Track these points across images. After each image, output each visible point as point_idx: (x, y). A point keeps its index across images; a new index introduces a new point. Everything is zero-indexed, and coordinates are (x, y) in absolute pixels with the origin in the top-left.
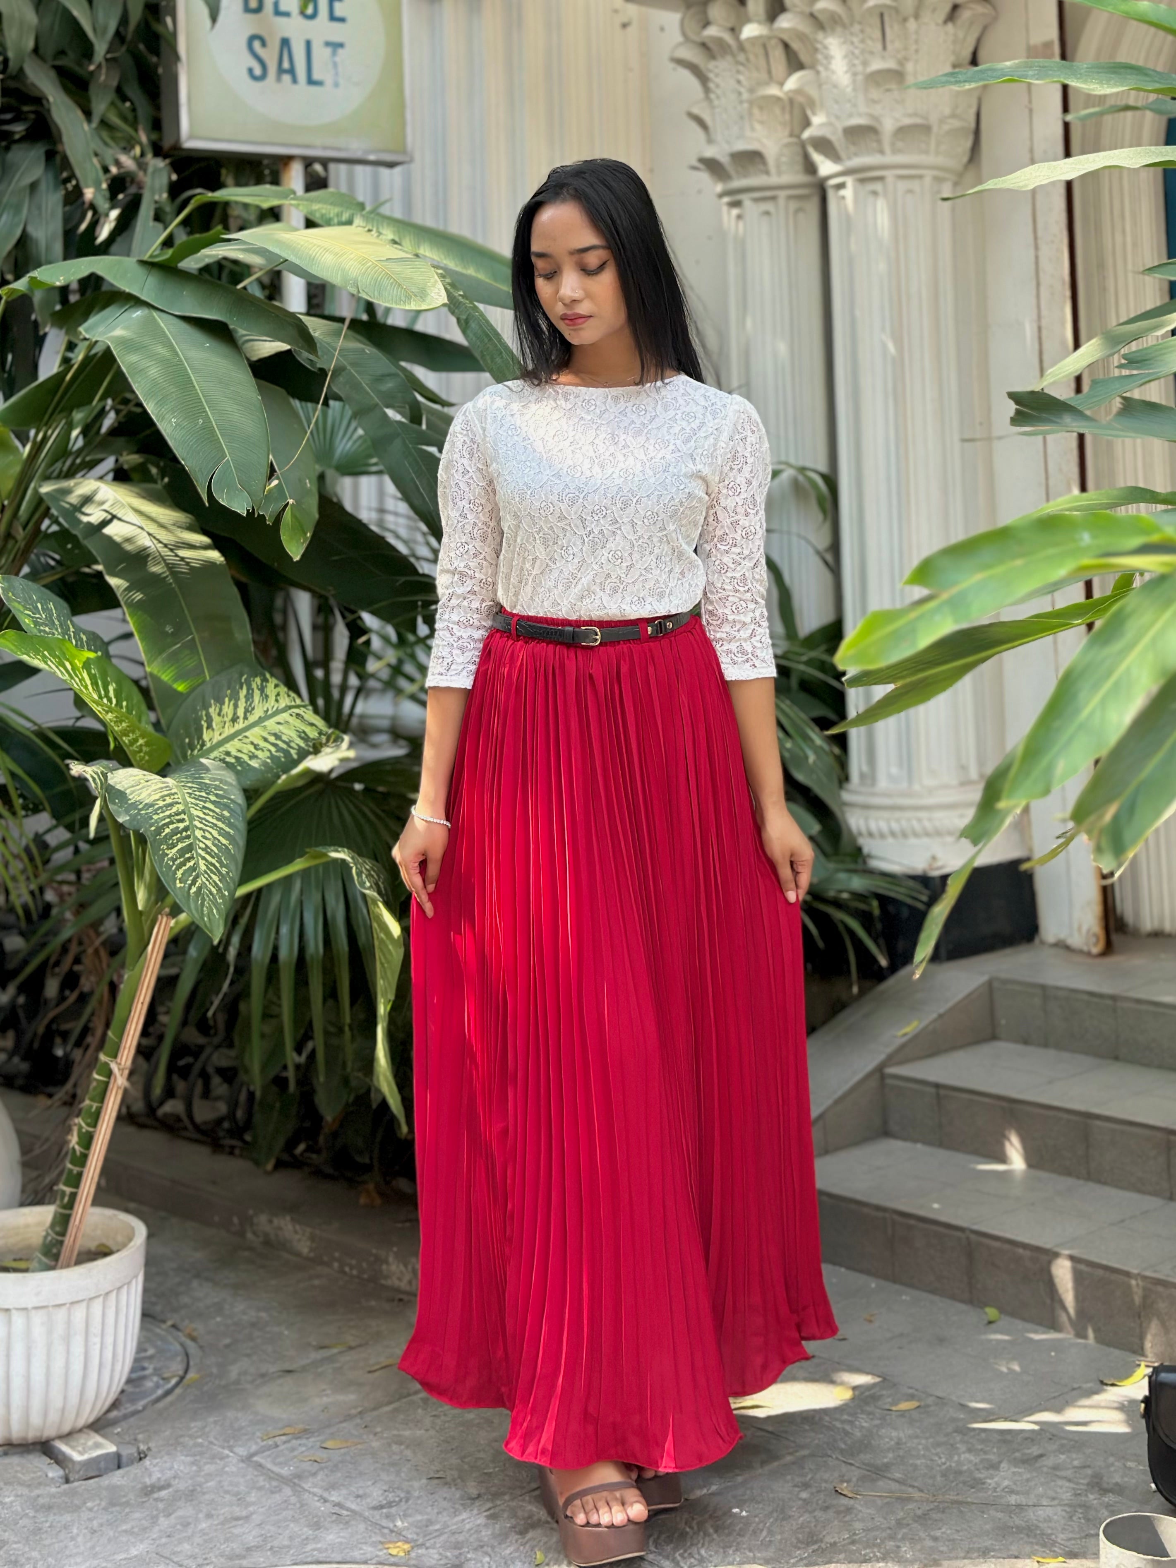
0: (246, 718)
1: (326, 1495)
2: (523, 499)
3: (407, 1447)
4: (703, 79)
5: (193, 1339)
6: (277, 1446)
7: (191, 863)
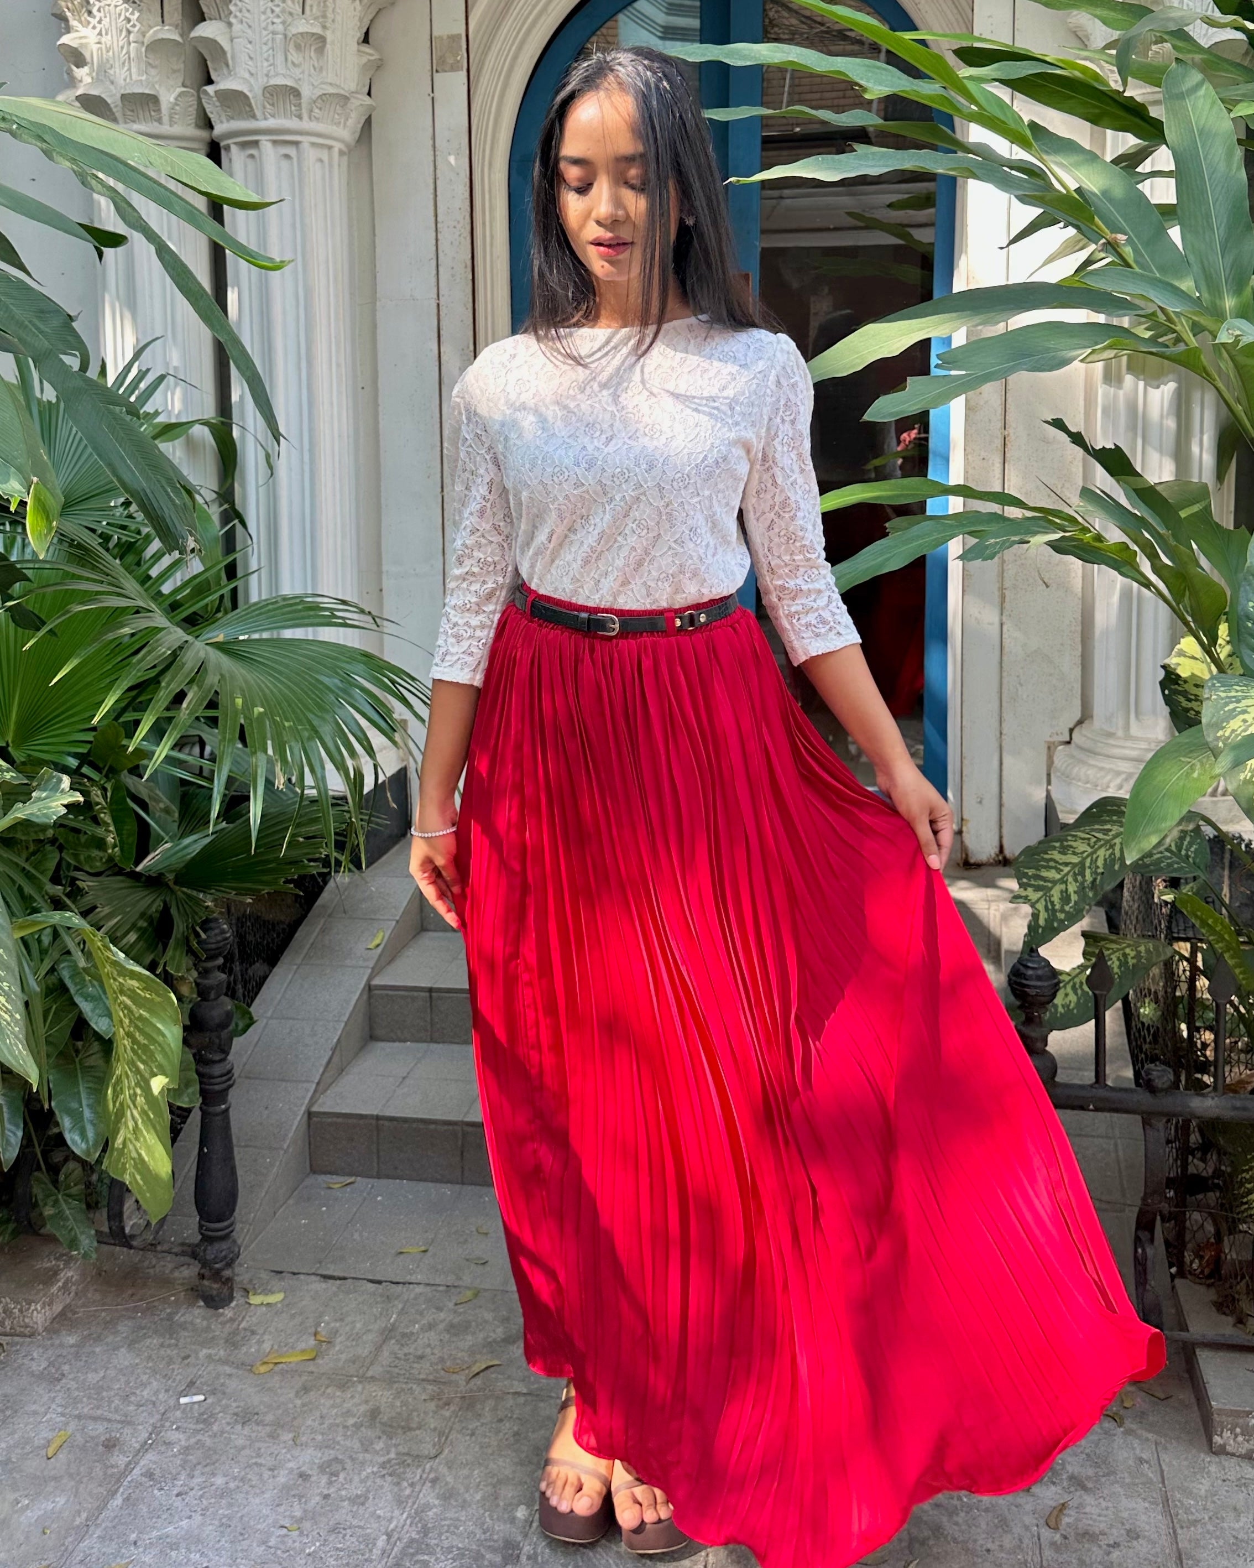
2: (534, 465)
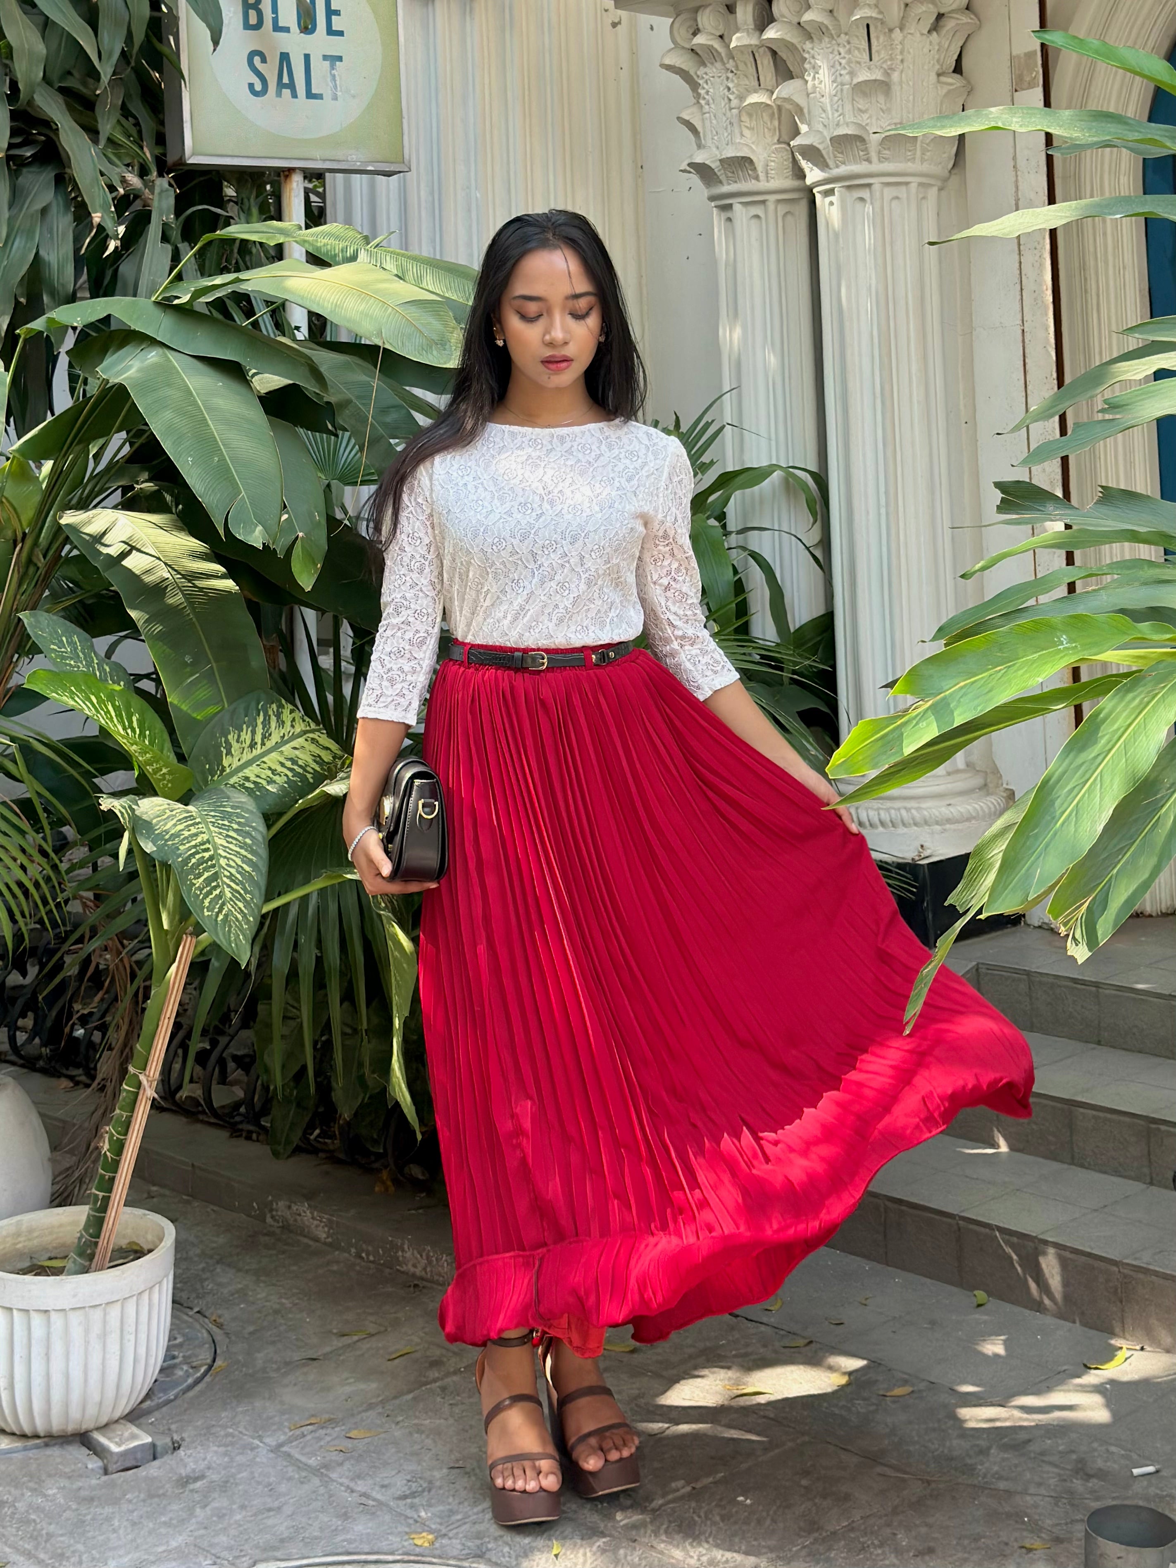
0: (263, 744)
1: (352, 1485)
3: (428, 1437)
4: (694, 86)
5: (220, 1326)
6: (304, 1436)
7: (217, 892)
